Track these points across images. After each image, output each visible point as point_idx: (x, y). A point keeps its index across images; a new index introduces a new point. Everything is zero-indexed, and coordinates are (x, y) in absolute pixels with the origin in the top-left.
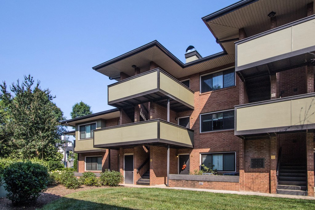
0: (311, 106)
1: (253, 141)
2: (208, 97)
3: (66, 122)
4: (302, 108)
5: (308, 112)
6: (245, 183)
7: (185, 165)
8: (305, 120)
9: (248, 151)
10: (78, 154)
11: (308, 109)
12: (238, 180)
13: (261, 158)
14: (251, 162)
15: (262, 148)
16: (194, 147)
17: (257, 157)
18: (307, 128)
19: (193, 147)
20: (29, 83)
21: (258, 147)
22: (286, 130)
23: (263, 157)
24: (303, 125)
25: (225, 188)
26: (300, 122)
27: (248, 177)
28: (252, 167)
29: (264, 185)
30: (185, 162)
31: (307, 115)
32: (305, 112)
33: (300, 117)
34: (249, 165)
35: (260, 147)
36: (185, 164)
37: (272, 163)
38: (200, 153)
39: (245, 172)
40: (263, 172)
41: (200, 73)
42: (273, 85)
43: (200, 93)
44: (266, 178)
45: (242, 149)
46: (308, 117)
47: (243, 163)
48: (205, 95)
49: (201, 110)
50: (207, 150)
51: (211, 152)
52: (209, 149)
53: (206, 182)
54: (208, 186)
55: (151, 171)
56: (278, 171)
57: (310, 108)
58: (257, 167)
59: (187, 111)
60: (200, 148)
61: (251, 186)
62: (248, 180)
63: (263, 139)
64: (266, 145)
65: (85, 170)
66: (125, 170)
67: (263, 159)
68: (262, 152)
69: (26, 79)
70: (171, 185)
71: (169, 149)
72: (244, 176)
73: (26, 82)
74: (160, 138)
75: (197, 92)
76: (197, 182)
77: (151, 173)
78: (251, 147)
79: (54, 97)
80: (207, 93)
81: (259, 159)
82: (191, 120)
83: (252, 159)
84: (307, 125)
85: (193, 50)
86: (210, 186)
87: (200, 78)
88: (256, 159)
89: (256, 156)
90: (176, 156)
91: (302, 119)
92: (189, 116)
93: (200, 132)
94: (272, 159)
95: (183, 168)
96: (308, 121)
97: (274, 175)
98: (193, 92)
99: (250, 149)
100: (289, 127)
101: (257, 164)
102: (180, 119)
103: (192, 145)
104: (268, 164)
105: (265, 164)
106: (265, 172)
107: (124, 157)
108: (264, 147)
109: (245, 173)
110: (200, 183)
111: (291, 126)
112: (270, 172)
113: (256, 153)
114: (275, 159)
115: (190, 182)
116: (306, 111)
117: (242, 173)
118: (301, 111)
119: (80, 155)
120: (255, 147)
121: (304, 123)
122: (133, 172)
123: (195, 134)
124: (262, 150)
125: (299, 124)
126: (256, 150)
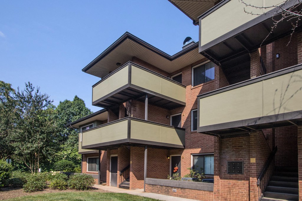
0: (288, 85)
1: (230, 140)
2: (200, 90)
3: (71, 125)
4: (276, 90)
5: (284, 95)
6: (220, 193)
7: (176, 168)
8: (280, 107)
9: (224, 153)
10: (82, 154)
11: (285, 91)
12: (212, 188)
13: (239, 161)
14: (227, 166)
15: (241, 148)
16: (185, 147)
17: (235, 160)
18: (283, 118)
19: (183, 148)
20: (30, 90)
21: (236, 147)
22: (256, 123)
23: (242, 160)
24: (278, 115)
25: (199, 197)
26: (274, 110)
27: (224, 185)
28: (229, 172)
29: (243, 196)
30: (177, 165)
31: (283, 99)
32: (280, 96)
33: (274, 103)
34: (226, 170)
35: (238, 147)
36: (177, 166)
37: (252, 167)
38: (191, 154)
39: (221, 178)
40: (241, 179)
41: (192, 65)
42: (254, 65)
43: (192, 87)
44: (245, 188)
45: (217, 149)
46: (285, 103)
47: (218, 167)
48: (196, 89)
49: (192, 106)
50: (197, 151)
51: (202, 153)
52: (200, 149)
53: (180, 189)
54: (181, 194)
55: (131, 174)
56: (259, 179)
57: (288, 88)
58: (234, 173)
59: (179, 108)
60: (191, 148)
61: (227, 196)
62: (224, 189)
63: (242, 137)
64: (245, 144)
65: (87, 171)
66: (111, 172)
67: (241, 163)
68: (240, 154)
69: (27, 86)
70: (147, 190)
71: (146, 150)
72: (220, 184)
73: (27, 89)
74: (131, 138)
75: (188, 86)
76: (171, 188)
77: (131, 176)
78: (227, 147)
79: (52, 101)
80: (198, 86)
81: (237, 162)
82: (182, 117)
83: (229, 162)
84: (284, 114)
85: (190, 41)
86: (183, 194)
87: (192, 70)
88: (233, 162)
89: (233, 159)
90: (167, 157)
91: (277, 105)
92: (181, 113)
93: (192, 131)
94: (252, 163)
95: (174, 171)
96: (285, 109)
97: (254, 184)
98: (185, 87)
99: (226, 150)
100: (259, 118)
101: (234, 168)
102: (172, 117)
103: (182, 145)
104: (247, 169)
105: (244, 169)
106: (244, 179)
107: (111, 158)
108: (243, 147)
109: (220, 180)
110: (173, 189)
111: (263, 117)
112: (249, 180)
113: (233, 154)
114: (255, 162)
115: (164, 188)
116: (282, 94)
117: (217, 179)
118: (275, 94)
119: (84, 155)
120: (232, 147)
121: (279, 112)
122: (117, 175)
123: (186, 133)
124: (240, 150)
125: (272, 114)
126: (234, 150)
